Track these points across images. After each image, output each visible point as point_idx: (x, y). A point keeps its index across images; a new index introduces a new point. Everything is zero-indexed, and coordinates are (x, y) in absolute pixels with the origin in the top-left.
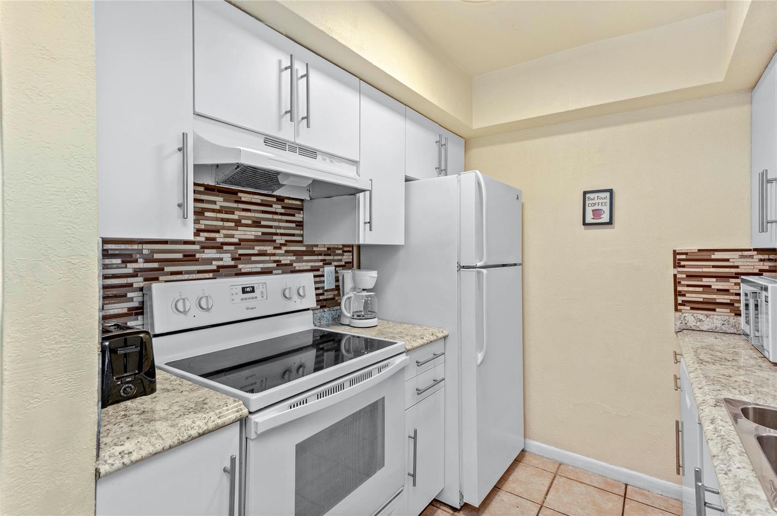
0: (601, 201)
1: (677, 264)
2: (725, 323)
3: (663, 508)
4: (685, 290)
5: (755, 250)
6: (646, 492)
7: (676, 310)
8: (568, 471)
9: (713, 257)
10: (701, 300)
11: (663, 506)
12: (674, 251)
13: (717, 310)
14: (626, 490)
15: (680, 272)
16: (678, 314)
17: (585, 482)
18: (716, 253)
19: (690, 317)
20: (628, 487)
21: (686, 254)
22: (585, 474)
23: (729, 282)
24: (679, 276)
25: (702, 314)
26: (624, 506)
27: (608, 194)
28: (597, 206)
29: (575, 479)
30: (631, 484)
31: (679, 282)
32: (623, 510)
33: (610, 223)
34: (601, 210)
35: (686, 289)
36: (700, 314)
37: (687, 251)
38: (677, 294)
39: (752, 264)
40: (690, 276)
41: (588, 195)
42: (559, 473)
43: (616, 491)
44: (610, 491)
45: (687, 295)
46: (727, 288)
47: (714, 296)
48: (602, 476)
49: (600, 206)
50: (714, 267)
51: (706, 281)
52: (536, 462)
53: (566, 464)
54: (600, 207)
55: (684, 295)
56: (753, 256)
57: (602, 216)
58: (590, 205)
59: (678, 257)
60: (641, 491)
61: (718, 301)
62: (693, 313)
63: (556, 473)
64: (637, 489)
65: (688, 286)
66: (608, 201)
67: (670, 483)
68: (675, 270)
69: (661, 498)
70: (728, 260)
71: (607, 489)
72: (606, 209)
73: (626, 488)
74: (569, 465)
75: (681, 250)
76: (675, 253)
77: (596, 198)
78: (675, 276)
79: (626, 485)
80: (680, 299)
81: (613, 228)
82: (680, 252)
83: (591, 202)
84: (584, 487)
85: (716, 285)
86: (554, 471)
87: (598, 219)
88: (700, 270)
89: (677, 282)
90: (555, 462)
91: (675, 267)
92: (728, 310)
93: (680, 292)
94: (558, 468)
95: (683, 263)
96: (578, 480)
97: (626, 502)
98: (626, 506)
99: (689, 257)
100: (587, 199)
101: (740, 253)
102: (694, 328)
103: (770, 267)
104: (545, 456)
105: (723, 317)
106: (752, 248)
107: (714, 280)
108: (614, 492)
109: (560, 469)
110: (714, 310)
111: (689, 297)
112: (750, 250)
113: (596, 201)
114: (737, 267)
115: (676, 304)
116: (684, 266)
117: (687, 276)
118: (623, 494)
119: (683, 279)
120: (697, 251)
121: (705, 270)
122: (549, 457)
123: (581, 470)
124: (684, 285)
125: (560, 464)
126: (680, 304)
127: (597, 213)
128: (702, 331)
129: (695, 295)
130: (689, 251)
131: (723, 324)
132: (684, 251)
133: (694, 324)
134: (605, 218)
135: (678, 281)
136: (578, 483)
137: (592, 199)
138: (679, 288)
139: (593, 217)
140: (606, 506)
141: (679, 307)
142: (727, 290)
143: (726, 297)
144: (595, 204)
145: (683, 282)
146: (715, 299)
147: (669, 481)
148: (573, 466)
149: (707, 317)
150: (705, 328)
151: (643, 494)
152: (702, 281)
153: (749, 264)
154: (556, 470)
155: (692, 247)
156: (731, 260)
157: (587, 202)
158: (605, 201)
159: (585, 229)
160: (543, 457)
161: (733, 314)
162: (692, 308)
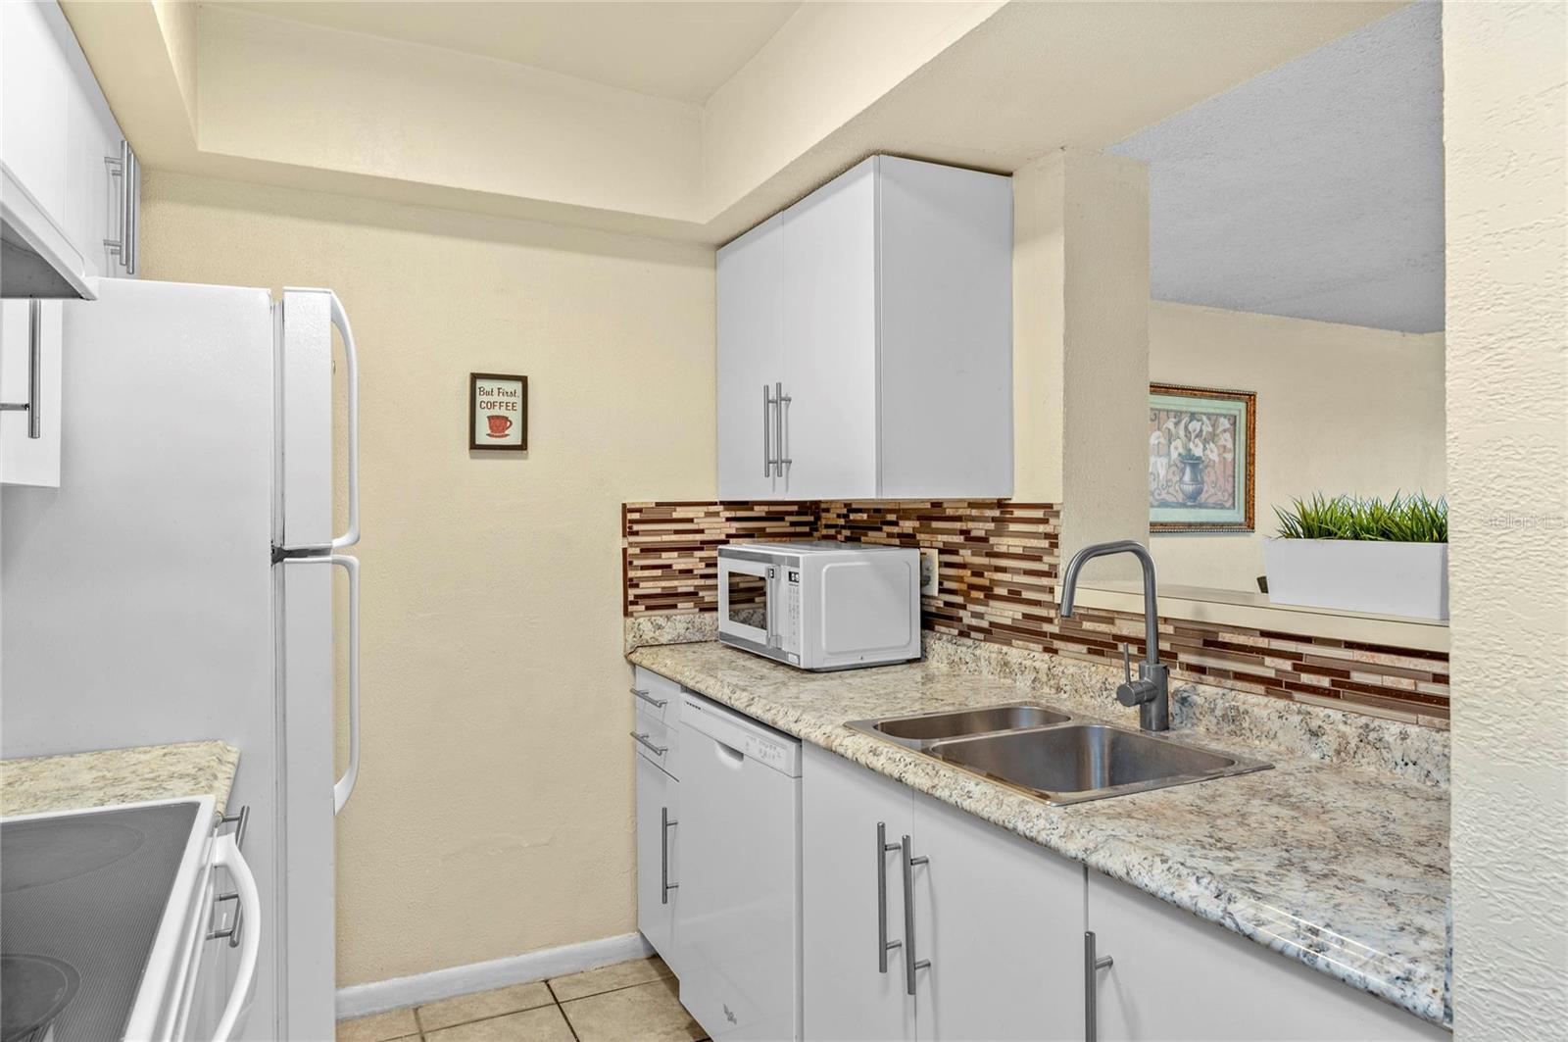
0: (505, 399)
1: (628, 532)
2: (690, 625)
3: (616, 987)
4: (638, 575)
5: (722, 503)
6: (582, 977)
7: (626, 614)
8: (439, 1016)
9: (675, 515)
10: (659, 591)
11: (615, 983)
12: (624, 505)
13: (680, 605)
14: (551, 991)
15: (631, 544)
16: (630, 620)
17: (482, 1016)
18: (678, 509)
19: (646, 623)
20: (552, 983)
21: (639, 510)
22: (472, 1001)
23: (692, 556)
24: (630, 551)
25: (661, 616)
26: (566, 1018)
27: (518, 386)
28: (497, 408)
29: (462, 1021)
30: (553, 976)
31: (631, 563)
32: (569, 1024)
33: (523, 447)
34: (506, 419)
35: (640, 573)
36: (659, 616)
37: (641, 506)
38: (629, 583)
39: (719, 526)
40: (646, 550)
41: (480, 383)
42: (425, 1028)
43: (539, 1001)
44: (530, 1007)
45: (642, 585)
46: (690, 567)
47: (675, 583)
48: (503, 988)
49: (503, 408)
50: (677, 532)
51: (667, 558)
52: (364, 1033)
53: (428, 1003)
54: (503, 412)
55: (637, 586)
56: (718, 513)
57: (506, 432)
58: (484, 405)
59: (630, 516)
60: (574, 977)
61: (680, 590)
62: (651, 616)
63: (421, 1031)
64: (565, 980)
65: (643, 568)
66: (519, 400)
67: (616, 938)
68: (625, 540)
69: (604, 972)
70: (690, 520)
71: (524, 1007)
72: (515, 417)
73: (548, 986)
74: (433, 1002)
75: (633, 504)
76: (626, 510)
77: (496, 392)
78: (625, 550)
79: (546, 981)
80: (632, 592)
81: (526, 458)
82: (633, 507)
83: (486, 398)
84: (488, 1025)
85: (679, 562)
86: (414, 1029)
87: (499, 437)
88: (658, 539)
89: (627, 564)
90: (402, 1010)
91: (624, 536)
92: (692, 604)
93: (631, 580)
94: (417, 1019)
95: (636, 527)
96: (467, 1020)
97: (564, 1009)
98: (570, 1016)
99: (645, 516)
100: (478, 391)
101: (705, 509)
102: (651, 642)
103: (737, 529)
104: (378, 1009)
105: (686, 616)
106: (717, 500)
107: (675, 554)
108: (538, 1004)
109: (422, 1020)
110: (674, 606)
111: (647, 588)
112: (715, 504)
113: (495, 398)
114: (701, 531)
115: (627, 603)
116: (636, 533)
117: (642, 550)
118: (553, 1001)
119: (634, 556)
120: (654, 505)
121: (666, 538)
122: (387, 1007)
123: (462, 998)
124: (636, 568)
125: (416, 1010)
126: (632, 603)
127: (499, 424)
128: (662, 644)
129: (651, 583)
130: (644, 506)
131: (687, 629)
132: (637, 506)
133: (652, 635)
134: (513, 437)
135: (628, 560)
136: (471, 1025)
137: (488, 394)
138: (631, 574)
139: (489, 432)
140: (543, 1035)
141: (631, 608)
142: (690, 571)
143: (690, 582)
144: (493, 405)
145: (636, 563)
146: (676, 587)
147: (611, 935)
148: (442, 1000)
149: (668, 619)
150: (664, 640)
151: (579, 982)
152: (660, 558)
153: (716, 526)
154: (414, 1025)
155: (646, 498)
156: (695, 520)
157: (479, 399)
158: (512, 399)
159: (472, 457)
160: (373, 1014)
161: (697, 610)
162: (648, 608)
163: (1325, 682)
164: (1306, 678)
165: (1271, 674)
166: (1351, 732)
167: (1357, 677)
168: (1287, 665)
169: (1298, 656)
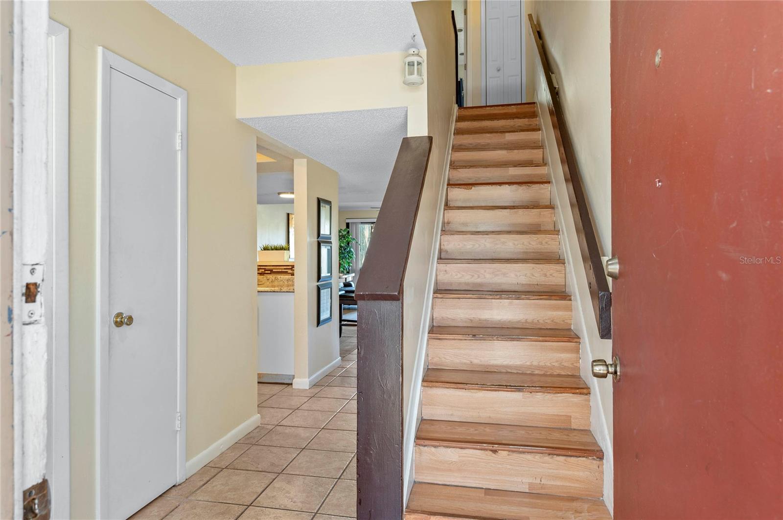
163: (269, 272)
164: (266, 272)
165: (261, 272)
166: (273, 278)
167: (274, 270)
168: (263, 270)
169: (265, 269)
